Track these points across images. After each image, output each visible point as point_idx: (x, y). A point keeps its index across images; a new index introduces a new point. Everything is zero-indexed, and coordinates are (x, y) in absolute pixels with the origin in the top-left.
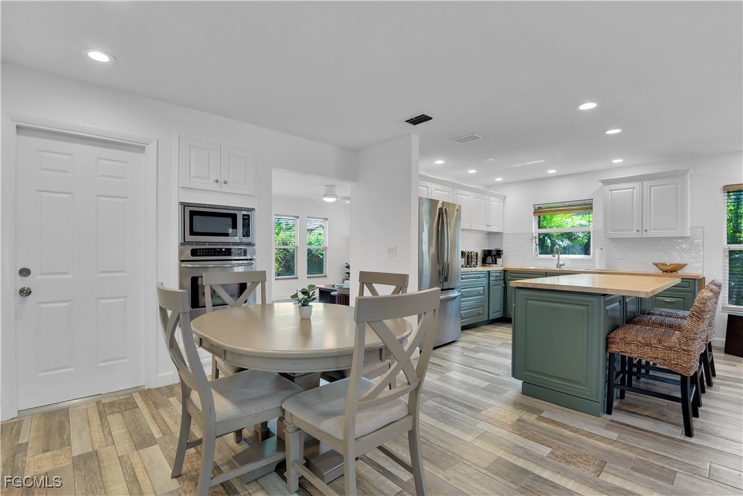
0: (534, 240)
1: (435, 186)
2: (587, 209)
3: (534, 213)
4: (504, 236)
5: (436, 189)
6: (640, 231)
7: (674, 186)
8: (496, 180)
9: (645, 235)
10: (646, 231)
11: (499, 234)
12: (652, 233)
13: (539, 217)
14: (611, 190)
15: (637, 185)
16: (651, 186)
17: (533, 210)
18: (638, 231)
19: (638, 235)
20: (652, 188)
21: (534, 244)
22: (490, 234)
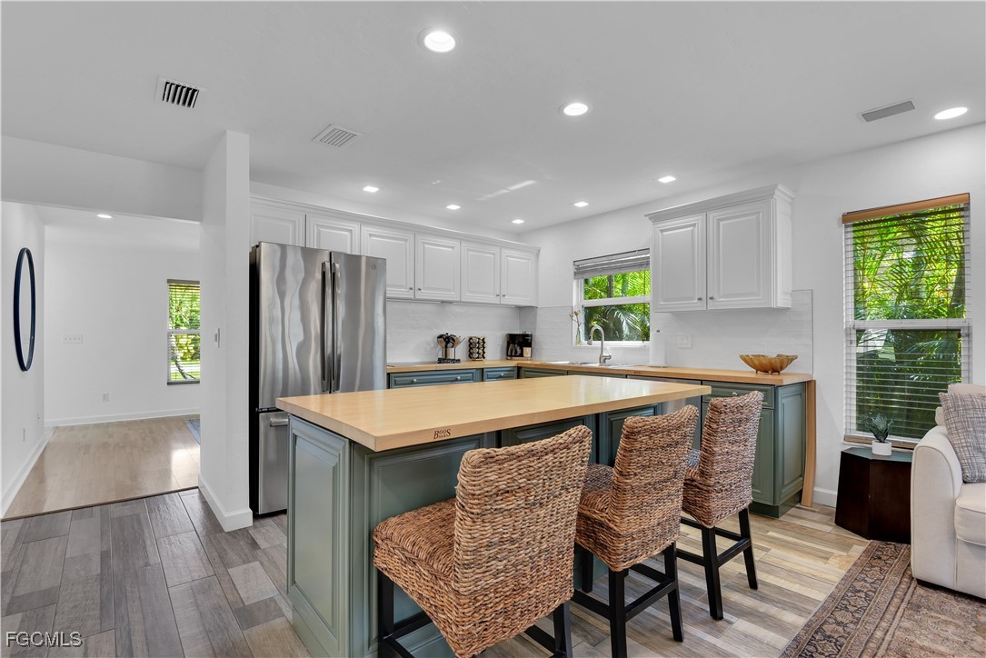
0: (575, 318)
1: (367, 230)
2: (641, 265)
3: (575, 274)
4: (539, 312)
5: (371, 235)
6: (704, 298)
7: (754, 217)
8: (514, 222)
9: (711, 305)
10: (711, 298)
11: (531, 309)
12: (723, 303)
13: (586, 281)
14: (662, 231)
15: (698, 219)
16: (719, 220)
17: (572, 269)
18: (700, 299)
19: (701, 307)
20: (722, 223)
21: (575, 325)
22: (521, 309)
